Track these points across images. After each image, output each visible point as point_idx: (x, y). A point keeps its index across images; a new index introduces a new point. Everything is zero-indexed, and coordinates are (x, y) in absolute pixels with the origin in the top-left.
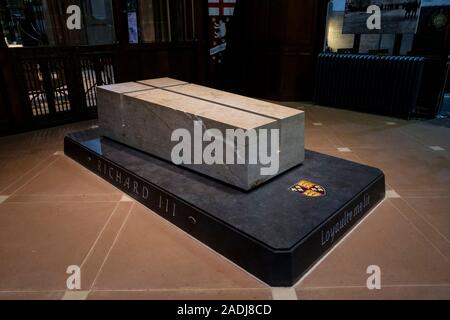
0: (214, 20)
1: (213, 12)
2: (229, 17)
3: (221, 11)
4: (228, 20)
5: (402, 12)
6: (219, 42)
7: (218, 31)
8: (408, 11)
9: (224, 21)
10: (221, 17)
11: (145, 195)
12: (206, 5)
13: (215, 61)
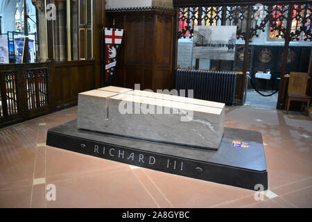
0: (108, 46)
1: (108, 41)
2: (118, 44)
3: (113, 41)
4: (117, 46)
5: (226, 49)
6: (112, 61)
7: (111, 53)
8: (229, 48)
9: (115, 47)
10: (113, 45)
11: (152, 162)
12: (104, 37)
13: (109, 73)
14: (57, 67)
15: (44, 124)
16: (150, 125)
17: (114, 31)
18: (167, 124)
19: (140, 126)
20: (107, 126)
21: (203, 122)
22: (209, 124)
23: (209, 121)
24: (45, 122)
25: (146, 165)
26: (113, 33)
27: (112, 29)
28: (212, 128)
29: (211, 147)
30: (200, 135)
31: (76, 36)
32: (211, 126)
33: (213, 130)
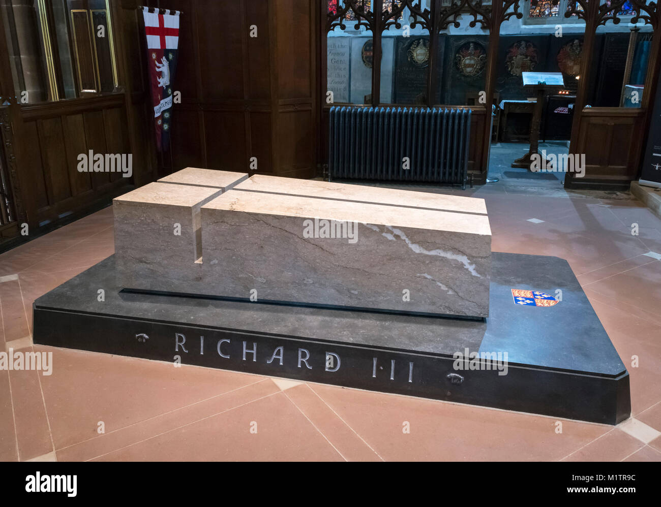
0: (154, 56)
2: (173, 51)
3: (163, 42)
4: (171, 56)
6: (164, 94)
7: (160, 74)
9: (167, 58)
10: (163, 52)
11: (333, 367)
12: (143, 31)
13: (161, 127)
14: (26, 120)
15: (14, 277)
16: (315, 270)
17: (161, 13)
18: (357, 265)
19: (288, 274)
20: (199, 279)
21: (449, 256)
22: (464, 260)
23: (463, 253)
24: (15, 270)
26: (161, 21)
27: (157, 10)
28: (471, 268)
29: (470, 314)
30: (444, 288)
31: (63, 29)
32: (471, 264)
33: (474, 273)
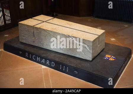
11: (53, 65)
20: (34, 42)
23: (86, 44)
25: (50, 67)
28: (88, 48)
30: (82, 52)
32: (88, 47)
33: (88, 49)
